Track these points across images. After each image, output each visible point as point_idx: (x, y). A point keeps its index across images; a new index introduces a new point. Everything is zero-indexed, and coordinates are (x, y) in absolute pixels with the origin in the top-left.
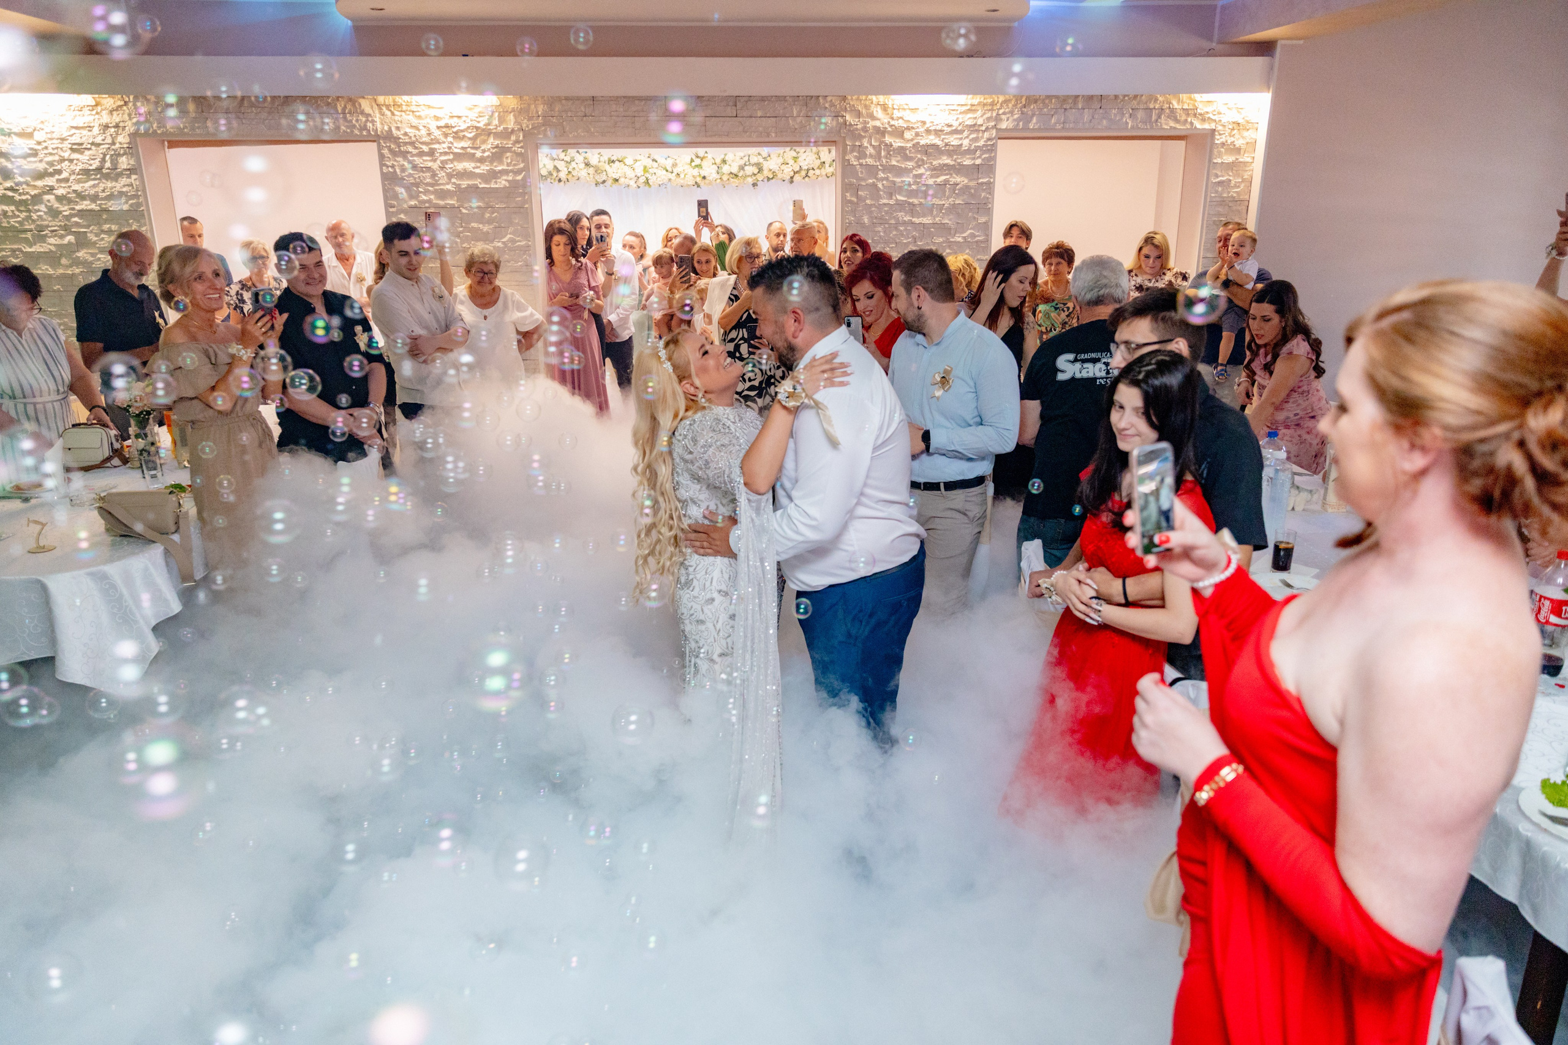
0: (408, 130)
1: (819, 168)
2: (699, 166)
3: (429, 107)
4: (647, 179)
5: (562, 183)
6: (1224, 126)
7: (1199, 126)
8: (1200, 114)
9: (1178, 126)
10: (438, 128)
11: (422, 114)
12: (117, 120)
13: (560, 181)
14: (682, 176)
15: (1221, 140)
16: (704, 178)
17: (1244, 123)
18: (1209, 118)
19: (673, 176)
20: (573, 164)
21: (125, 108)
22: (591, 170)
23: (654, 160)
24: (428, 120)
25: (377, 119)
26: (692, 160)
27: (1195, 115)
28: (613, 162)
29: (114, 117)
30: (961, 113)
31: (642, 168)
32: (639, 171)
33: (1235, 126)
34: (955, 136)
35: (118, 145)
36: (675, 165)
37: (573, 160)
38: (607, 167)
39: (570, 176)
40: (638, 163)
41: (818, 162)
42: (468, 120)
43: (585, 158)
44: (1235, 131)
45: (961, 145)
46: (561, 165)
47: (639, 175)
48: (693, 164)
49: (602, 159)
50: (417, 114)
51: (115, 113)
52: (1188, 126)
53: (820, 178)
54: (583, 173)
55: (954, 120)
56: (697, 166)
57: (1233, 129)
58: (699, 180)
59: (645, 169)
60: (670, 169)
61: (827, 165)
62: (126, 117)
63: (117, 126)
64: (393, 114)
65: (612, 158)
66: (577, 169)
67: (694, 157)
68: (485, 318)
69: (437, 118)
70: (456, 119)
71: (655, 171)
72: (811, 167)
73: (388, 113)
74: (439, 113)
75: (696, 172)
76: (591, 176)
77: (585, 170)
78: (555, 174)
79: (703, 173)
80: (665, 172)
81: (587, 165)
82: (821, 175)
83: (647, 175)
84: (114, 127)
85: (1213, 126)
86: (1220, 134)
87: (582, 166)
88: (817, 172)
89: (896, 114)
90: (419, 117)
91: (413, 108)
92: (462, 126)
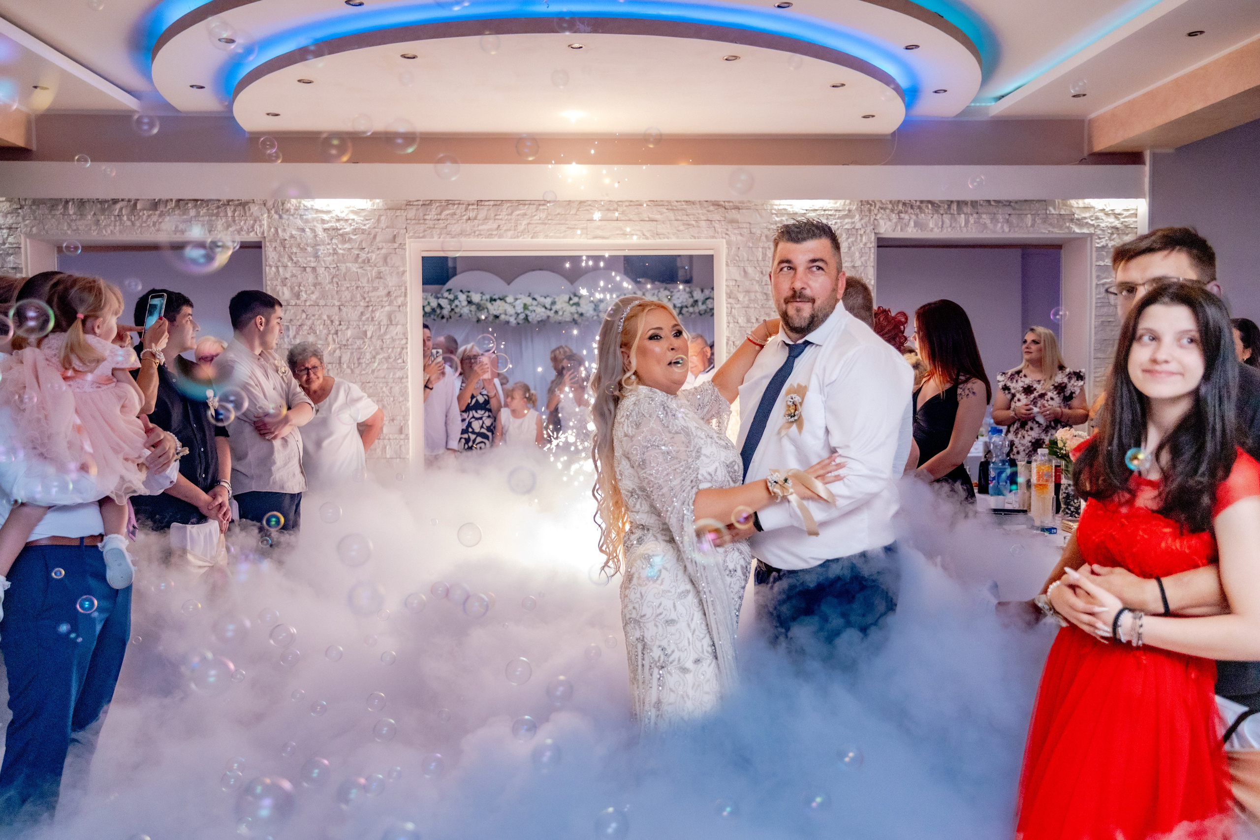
0: (294, 232)
1: (692, 306)
2: (577, 304)
4: (527, 316)
5: (445, 320)
6: (1103, 231)
7: (1077, 230)
8: (1078, 219)
9: (1056, 230)
10: (325, 230)
11: (310, 217)
12: (11, 222)
13: (443, 317)
14: (560, 313)
15: (1102, 244)
16: (582, 315)
17: (1123, 228)
18: (1087, 223)
19: (551, 314)
20: (456, 302)
21: (20, 211)
22: (473, 308)
23: (534, 299)
24: (315, 223)
25: (265, 223)
26: (570, 299)
27: (1072, 220)
28: (495, 300)
29: (8, 220)
30: (839, 218)
31: (522, 306)
32: (519, 309)
33: (1113, 230)
35: (7, 245)
36: (554, 303)
37: (456, 298)
38: (489, 305)
39: (453, 313)
40: (518, 302)
41: (691, 301)
42: (354, 224)
43: (468, 297)
44: (1115, 236)
46: (444, 303)
47: (519, 312)
48: (571, 302)
49: (484, 298)
50: (305, 217)
51: (9, 216)
52: (1067, 231)
53: (693, 316)
54: (466, 310)
56: (574, 304)
57: (1112, 234)
58: (576, 316)
59: (525, 307)
60: (548, 306)
61: (700, 303)
62: (20, 219)
63: (10, 228)
64: (281, 217)
65: (495, 297)
66: (460, 307)
67: (572, 296)
69: (323, 221)
70: (342, 223)
71: (535, 308)
72: (684, 304)
73: (276, 217)
74: (326, 217)
75: (573, 309)
76: (473, 313)
77: (468, 308)
78: (438, 311)
79: (580, 310)
80: (543, 310)
81: (470, 302)
82: (693, 313)
83: (528, 312)
84: (7, 228)
85: (1092, 230)
86: (1100, 238)
87: (465, 303)
88: (691, 310)
90: (306, 221)
91: (301, 212)
92: (348, 229)
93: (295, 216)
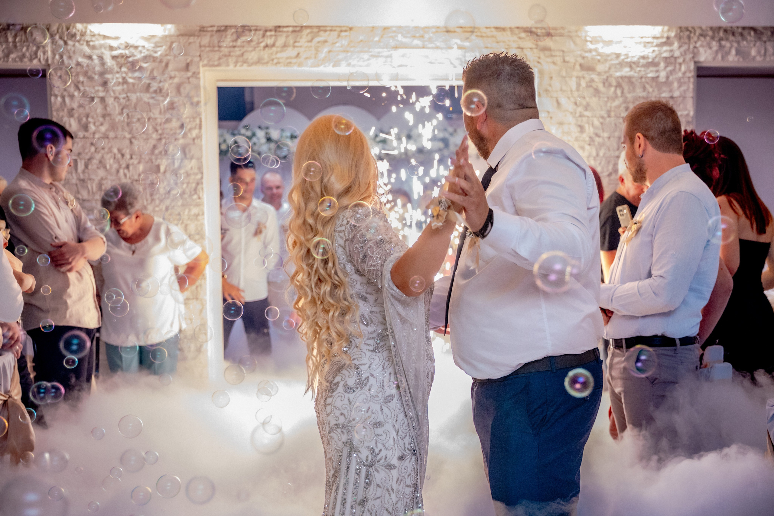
0: (80, 60)
3: (105, 37)
10: (113, 57)
11: (97, 43)
20: (254, 140)
22: (273, 145)
24: (103, 50)
25: (49, 49)
34: (652, 69)
42: (144, 51)
45: (658, 77)
50: (91, 43)
55: (650, 52)
64: (66, 43)
68: (134, 252)
69: (111, 48)
70: (132, 50)
73: (61, 42)
74: (114, 43)
81: (269, 140)
87: (263, 140)
89: (590, 46)
90: (94, 48)
91: (88, 38)
92: (139, 56)
93: (82, 42)
